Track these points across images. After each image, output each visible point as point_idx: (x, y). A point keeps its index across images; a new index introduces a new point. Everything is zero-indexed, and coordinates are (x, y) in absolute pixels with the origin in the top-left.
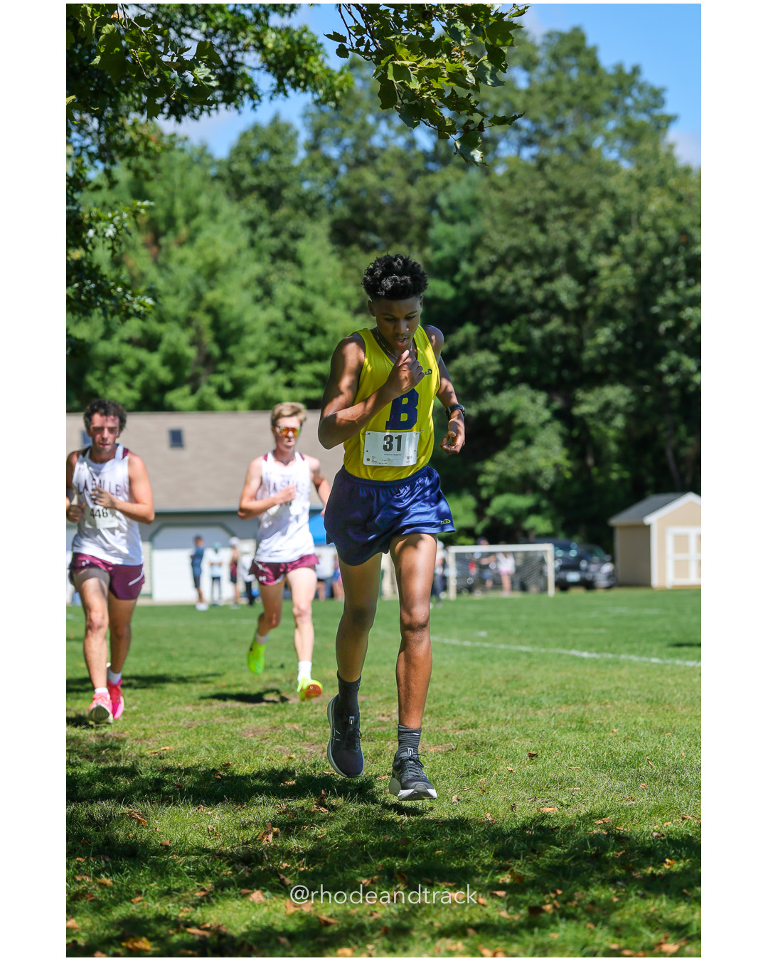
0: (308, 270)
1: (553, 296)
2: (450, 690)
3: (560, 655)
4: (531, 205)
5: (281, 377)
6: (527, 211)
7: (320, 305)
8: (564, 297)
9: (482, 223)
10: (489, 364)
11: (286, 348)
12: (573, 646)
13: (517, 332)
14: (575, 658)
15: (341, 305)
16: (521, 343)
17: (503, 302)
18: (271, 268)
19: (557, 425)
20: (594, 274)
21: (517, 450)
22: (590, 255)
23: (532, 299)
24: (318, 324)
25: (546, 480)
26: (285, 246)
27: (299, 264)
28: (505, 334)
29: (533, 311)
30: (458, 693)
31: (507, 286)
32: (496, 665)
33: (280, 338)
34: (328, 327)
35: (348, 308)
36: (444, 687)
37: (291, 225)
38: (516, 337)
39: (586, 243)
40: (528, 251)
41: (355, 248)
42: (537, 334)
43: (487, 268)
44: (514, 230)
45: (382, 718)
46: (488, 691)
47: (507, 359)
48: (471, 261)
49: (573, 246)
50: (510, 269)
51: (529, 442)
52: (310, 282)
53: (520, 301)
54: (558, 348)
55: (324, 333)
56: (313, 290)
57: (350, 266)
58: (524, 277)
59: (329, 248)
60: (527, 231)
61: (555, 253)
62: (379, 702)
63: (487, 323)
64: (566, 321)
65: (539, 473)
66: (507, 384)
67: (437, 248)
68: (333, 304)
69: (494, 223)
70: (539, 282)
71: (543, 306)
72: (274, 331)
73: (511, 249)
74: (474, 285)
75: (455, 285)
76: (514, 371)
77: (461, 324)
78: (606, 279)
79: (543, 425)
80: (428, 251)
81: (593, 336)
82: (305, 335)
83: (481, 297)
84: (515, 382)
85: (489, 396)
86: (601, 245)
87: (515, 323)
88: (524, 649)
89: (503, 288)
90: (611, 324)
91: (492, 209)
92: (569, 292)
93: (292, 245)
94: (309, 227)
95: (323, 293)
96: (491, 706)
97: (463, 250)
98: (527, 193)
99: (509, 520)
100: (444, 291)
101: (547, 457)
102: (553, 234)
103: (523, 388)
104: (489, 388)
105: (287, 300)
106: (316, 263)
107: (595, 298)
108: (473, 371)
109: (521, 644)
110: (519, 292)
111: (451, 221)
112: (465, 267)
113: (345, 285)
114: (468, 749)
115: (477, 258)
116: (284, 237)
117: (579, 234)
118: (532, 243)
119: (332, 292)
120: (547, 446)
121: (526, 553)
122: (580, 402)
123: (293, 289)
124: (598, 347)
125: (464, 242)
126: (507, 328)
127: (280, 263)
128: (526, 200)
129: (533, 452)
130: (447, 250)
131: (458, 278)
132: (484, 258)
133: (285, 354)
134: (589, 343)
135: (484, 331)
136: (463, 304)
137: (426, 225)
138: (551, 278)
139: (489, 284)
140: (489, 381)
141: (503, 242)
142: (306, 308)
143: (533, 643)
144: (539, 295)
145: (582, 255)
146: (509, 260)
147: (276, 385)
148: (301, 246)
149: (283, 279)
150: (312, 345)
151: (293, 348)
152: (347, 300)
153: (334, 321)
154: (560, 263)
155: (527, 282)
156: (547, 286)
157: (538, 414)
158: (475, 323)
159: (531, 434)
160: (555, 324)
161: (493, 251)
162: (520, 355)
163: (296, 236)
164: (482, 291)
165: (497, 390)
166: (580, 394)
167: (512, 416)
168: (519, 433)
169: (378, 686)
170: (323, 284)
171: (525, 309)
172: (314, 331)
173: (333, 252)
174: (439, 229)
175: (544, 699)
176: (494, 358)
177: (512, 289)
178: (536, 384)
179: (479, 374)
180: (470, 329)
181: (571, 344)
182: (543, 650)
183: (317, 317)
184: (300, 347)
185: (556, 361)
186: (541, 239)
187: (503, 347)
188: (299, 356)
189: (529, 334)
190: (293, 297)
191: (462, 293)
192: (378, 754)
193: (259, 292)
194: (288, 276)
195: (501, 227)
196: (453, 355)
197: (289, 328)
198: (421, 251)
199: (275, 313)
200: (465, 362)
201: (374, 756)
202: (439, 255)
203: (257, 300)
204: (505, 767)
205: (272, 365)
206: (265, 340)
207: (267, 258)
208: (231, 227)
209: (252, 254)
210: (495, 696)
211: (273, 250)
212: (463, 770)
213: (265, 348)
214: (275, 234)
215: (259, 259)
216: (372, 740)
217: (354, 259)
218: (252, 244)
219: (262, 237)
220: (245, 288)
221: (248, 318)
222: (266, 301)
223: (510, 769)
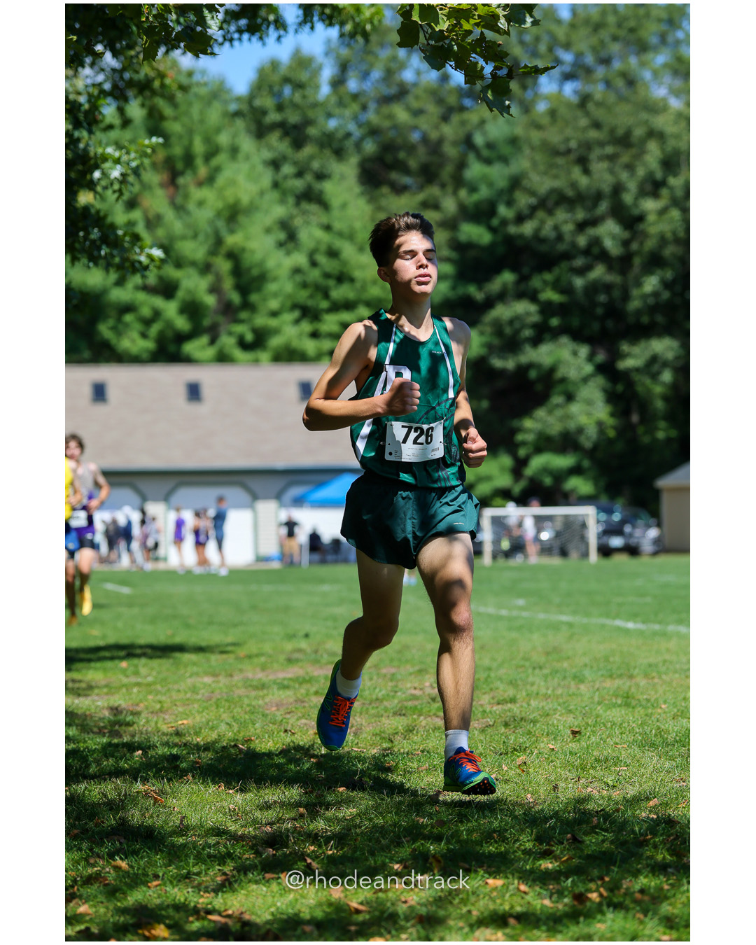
0: (336, 213)
1: (596, 242)
3: (603, 626)
4: (573, 144)
5: (306, 327)
6: (569, 151)
7: (348, 250)
8: (608, 244)
9: (521, 164)
10: (528, 314)
11: (311, 296)
12: (617, 616)
13: (557, 280)
14: (619, 629)
16: (562, 291)
17: (543, 248)
18: (295, 211)
19: (600, 380)
20: (641, 218)
21: (557, 406)
22: (636, 199)
23: (574, 245)
24: (346, 270)
25: (588, 438)
26: (310, 187)
27: (325, 205)
28: (545, 283)
29: (575, 258)
30: (495, 665)
31: (547, 231)
32: (535, 636)
33: (304, 285)
34: (355, 274)
37: (316, 165)
38: (557, 286)
39: (632, 186)
40: (570, 193)
41: (385, 190)
42: (579, 282)
43: (526, 212)
44: (554, 171)
45: (414, 692)
46: (527, 664)
47: (547, 309)
48: (510, 203)
49: (618, 189)
50: (551, 213)
51: (570, 397)
52: (337, 225)
53: (562, 247)
54: (602, 298)
55: (352, 280)
56: (340, 235)
58: (566, 222)
59: (357, 189)
60: (569, 173)
61: (598, 196)
62: (411, 674)
63: (526, 270)
64: (610, 268)
65: (580, 430)
66: (547, 336)
67: (473, 189)
69: (534, 164)
70: (582, 226)
71: (587, 252)
72: (298, 278)
73: (553, 191)
74: (512, 230)
75: (493, 230)
76: (555, 322)
77: (497, 270)
78: (654, 224)
79: (585, 380)
80: (463, 193)
81: (639, 284)
82: (331, 283)
83: (520, 243)
84: (555, 334)
85: (528, 348)
86: (649, 187)
87: (556, 271)
88: (564, 618)
89: (543, 233)
90: (659, 272)
91: (532, 148)
92: (614, 237)
93: (317, 186)
94: (336, 167)
95: (351, 237)
96: (531, 679)
97: (501, 192)
98: (569, 132)
99: (548, 481)
100: (481, 236)
101: (589, 414)
102: (596, 176)
103: (564, 340)
104: (528, 340)
105: (311, 245)
106: (344, 206)
107: (641, 244)
108: (511, 322)
109: (562, 613)
110: (560, 238)
111: (489, 162)
112: (503, 211)
114: (506, 725)
115: (515, 201)
116: (309, 177)
117: (624, 176)
118: (574, 185)
119: (360, 237)
120: (589, 402)
121: (566, 517)
122: (624, 356)
123: (319, 234)
124: (644, 297)
125: (502, 183)
126: (548, 277)
127: (305, 206)
128: (568, 140)
129: (575, 408)
130: (484, 193)
131: (495, 222)
132: (523, 200)
133: (310, 303)
134: (635, 292)
135: (523, 279)
136: (501, 250)
137: (461, 165)
138: (594, 222)
139: (528, 228)
140: (527, 333)
141: (543, 184)
142: (333, 253)
143: (575, 613)
144: (582, 241)
145: (628, 198)
146: (550, 203)
147: (300, 335)
148: (328, 187)
149: (307, 223)
150: (341, 292)
151: (319, 296)
153: (362, 267)
154: (603, 207)
155: (568, 228)
156: (592, 232)
157: (580, 369)
158: (514, 269)
159: (571, 388)
160: (598, 272)
161: (532, 193)
162: (561, 305)
163: (321, 176)
164: (521, 236)
165: (536, 341)
166: (625, 347)
167: (552, 370)
168: (559, 388)
169: (409, 658)
170: (351, 228)
171: (567, 256)
172: (341, 278)
173: (362, 194)
174: (475, 170)
175: (587, 673)
176: (533, 308)
177: (553, 235)
178: (578, 336)
179: (517, 325)
180: (508, 277)
181: (616, 293)
182: (585, 620)
183: (345, 263)
184: (326, 295)
185: (599, 311)
186: (583, 181)
187: (542, 297)
188: (324, 304)
189: (570, 284)
190: (319, 242)
191: (499, 238)
192: (410, 730)
193: (282, 236)
194: (314, 220)
195: (542, 168)
196: (489, 304)
197: (315, 275)
198: (455, 193)
199: (300, 259)
200: (502, 312)
201: (406, 731)
202: (475, 197)
203: (281, 245)
204: (546, 745)
205: (296, 314)
206: (289, 287)
207: (291, 200)
208: (253, 167)
209: (275, 195)
210: (534, 668)
211: (298, 192)
212: (501, 748)
213: (289, 296)
214: (300, 174)
215: (282, 201)
216: (404, 715)
217: (384, 202)
218: (276, 185)
219: (285, 177)
220: (268, 231)
221: (271, 264)
222: (290, 246)
223: (552, 747)
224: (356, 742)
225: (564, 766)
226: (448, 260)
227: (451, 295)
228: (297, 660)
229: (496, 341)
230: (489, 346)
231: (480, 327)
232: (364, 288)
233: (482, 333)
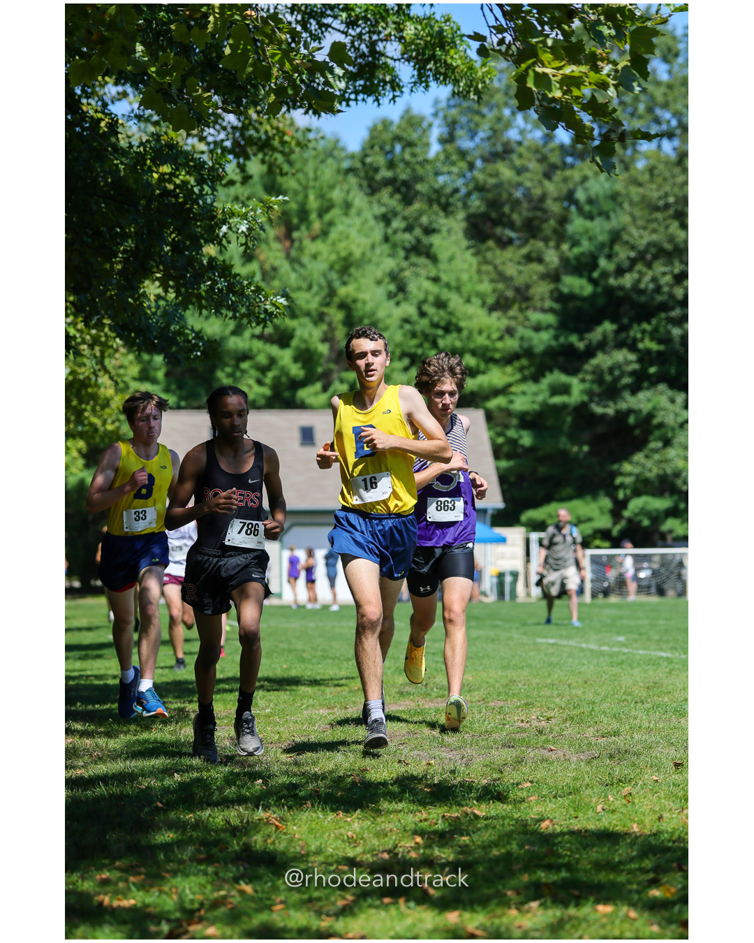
0: (443, 266)
2: (590, 696)
4: (671, 200)
6: (667, 206)
7: (455, 301)
9: (621, 219)
10: (628, 363)
11: (421, 345)
13: (656, 330)
15: (476, 301)
16: (660, 342)
17: (643, 299)
18: (405, 264)
21: (656, 451)
23: (671, 296)
24: (454, 320)
26: (418, 241)
27: (434, 259)
28: (644, 332)
29: (673, 309)
30: (598, 699)
31: (646, 283)
32: (636, 671)
33: (414, 335)
34: (463, 324)
35: (484, 304)
36: (584, 693)
37: (424, 220)
38: (654, 335)
40: (668, 246)
41: (491, 243)
42: (676, 332)
43: (626, 264)
44: (655, 225)
45: (521, 724)
46: (629, 698)
47: (646, 358)
48: (609, 257)
50: (649, 265)
51: (667, 443)
52: (444, 278)
53: (659, 298)
55: (459, 330)
56: (448, 285)
57: (486, 262)
58: (664, 274)
59: (465, 243)
60: (667, 227)
62: (518, 707)
63: (626, 321)
65: (679, 474)
66: (645, 384)
67: (575, 243)
68: (468, 301)
69: (634, 219)
70: (679, 279)
71: (684, 303)
72: (408, 327)
73: (649, 244)
74: (612, 281)
75: (592, 281)
76: (652, 370)
77: (599, 323)
79: (683, 426)
80: (565, 247)
82: (440, 332)
83: (620, 294)
84: (654, 381)
85: (627, 395)
87: (654, 321)
88: (663, 654)
89: (642, 286)
91: (632, 203)
93: (425, 240)
94: (442, 222)
95: (458, 289)
96: (633, 713)
97: (603, 245)
98: (667, 188)
99: (646, 522)
100: (582, 288)
103: (662, 387)
104: (627, 387)
105: (421, 297)
106: (451, 259)
108: (611, 370)
109: (662, 650)
110: (658, 289)
111: (590, 217)
112: (603, 262)
113: (481, 281)
114: (611, 757)
115: (617, 255)
116: (418, 232)
118: (672, 239)
119: (467, 289)
120: (684, 447)
121: (664, 557)
123: (428, 285)
125: (603, 238)
126: (645, 326)
127: (414, 259)
128: (666, 195)
129: (672, 453)
130: (586, 246)
131: (595, 275)
132: (623, 254)
133: (420, 351)
135: (623, 329)
136: (601, 301)
137: (564, 220)
139: (627, 280)
140: (626, 380)
141: (642, 238)
142: (441, 304)
143: (673, 649)
144: (680, 292)
146: (649, 257)
148: (436, 240)
149: (417, 275)
150: (447, 341)
151: (426, 345)
152: (482, 296)
153: (470, 318)
155: (667, 279)
157: (678, 415)
158: (613, 321)
159: (668, 433)
161: (633, 248)
162: (659, 353)
163: (429, 231)
164: (621, 288)
165: (635, 389)
167: (651, 416)
168: (657, 433)
169: (516, 691)
170: (458, 280)
171: (665, 307)
172: (449, 327)
173: (468, 248)
174: (577, 224)
176: (632, 357)
177: (651, 286)
178: (675, 384)
179: (617, 373)
180: (608, 327)
183: (452, 314)
184: (435, 344)
186: (681, 235)
187: (641, 346)
189: (669, 332)
190: (427, 293)
191: (599, 290)
192: (519, 761)
193: (392, 287)
194: (423, 272)
195: (640, 223)
196: (590, 353)
197: (424, 323)
198: (557, 247)
199: (409, 309)
200: (602, 360)
201: (515, 763)
202: (576, 250)
203: (391, 296)
204: (650, 776)
205: (406, 361)
206: (398, 337)
207: (402, 253)
208: (365, 222)
209: (386, 248)
210: (636, 702)
211: (407, 245)
212: (607, 779)
213: (398, 345)
214: (409, 229)
215: (392, 255)
216: (513, 747)
217: (489, 255)
218: (386, 239)
219: (395, 232)
220: (379, 283)
221: (381, 314)
222: (400, 296)
223: (656, 778)
224: (467, 772)
225: (667, 797)
226: (551, 310)
227: (554, 343)
228: (409, 693)
229: (596, 388)
230: (590, 393)
231: (581, 376)
232: (470, 337)
233: (583, 381)
